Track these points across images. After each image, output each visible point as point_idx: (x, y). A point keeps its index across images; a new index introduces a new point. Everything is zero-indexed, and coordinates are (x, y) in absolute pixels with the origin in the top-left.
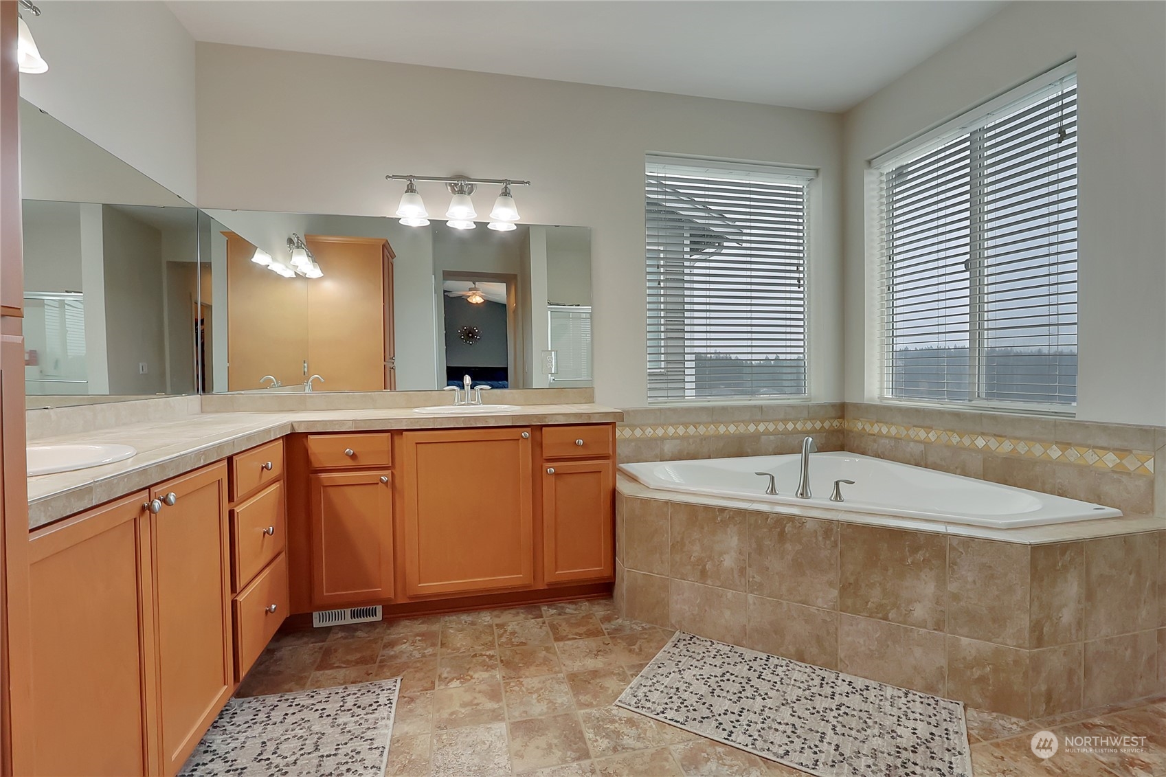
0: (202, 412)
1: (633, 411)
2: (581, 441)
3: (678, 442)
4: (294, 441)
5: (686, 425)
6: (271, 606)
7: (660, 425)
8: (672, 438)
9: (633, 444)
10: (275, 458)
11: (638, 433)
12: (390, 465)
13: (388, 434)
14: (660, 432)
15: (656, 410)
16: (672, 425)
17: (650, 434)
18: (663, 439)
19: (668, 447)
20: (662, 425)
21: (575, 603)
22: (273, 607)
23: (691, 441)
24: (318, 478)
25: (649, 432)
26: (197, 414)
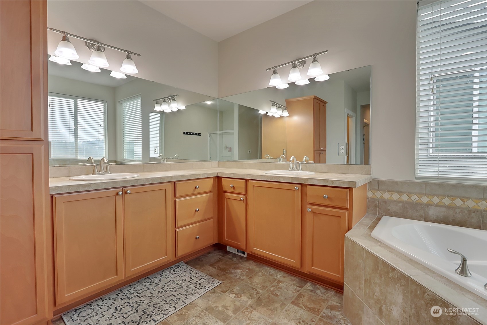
0: (219, 167)
1: (401, 182)
2: (327, 196)
3: (443, 209)
4: (218, 179)
5: (452, 198)
6: (197, 236)
7: (426, 194)
8: (437, 205)
9: (400, 204)
10: (209, 184)
11: (405, 198)
12: (245, 194)
13: (244, 181)
14: (425, 200)
15: (422, 183)
16: (438, 196)
17: (416, 200)
18: (428, 205)
19: (432, 212)
20: (428, 195)
21: (326, 289)
22: (198, 237)
23: (458, 211)
24: (224, 195)
25: (415, 198)
26: (216, 167)
